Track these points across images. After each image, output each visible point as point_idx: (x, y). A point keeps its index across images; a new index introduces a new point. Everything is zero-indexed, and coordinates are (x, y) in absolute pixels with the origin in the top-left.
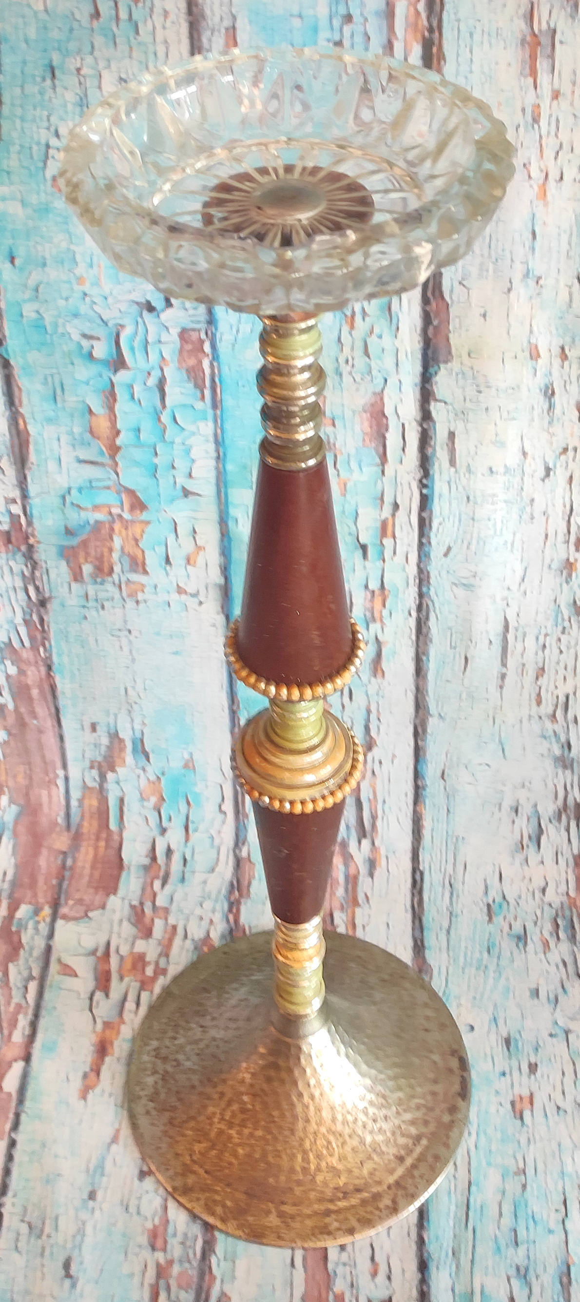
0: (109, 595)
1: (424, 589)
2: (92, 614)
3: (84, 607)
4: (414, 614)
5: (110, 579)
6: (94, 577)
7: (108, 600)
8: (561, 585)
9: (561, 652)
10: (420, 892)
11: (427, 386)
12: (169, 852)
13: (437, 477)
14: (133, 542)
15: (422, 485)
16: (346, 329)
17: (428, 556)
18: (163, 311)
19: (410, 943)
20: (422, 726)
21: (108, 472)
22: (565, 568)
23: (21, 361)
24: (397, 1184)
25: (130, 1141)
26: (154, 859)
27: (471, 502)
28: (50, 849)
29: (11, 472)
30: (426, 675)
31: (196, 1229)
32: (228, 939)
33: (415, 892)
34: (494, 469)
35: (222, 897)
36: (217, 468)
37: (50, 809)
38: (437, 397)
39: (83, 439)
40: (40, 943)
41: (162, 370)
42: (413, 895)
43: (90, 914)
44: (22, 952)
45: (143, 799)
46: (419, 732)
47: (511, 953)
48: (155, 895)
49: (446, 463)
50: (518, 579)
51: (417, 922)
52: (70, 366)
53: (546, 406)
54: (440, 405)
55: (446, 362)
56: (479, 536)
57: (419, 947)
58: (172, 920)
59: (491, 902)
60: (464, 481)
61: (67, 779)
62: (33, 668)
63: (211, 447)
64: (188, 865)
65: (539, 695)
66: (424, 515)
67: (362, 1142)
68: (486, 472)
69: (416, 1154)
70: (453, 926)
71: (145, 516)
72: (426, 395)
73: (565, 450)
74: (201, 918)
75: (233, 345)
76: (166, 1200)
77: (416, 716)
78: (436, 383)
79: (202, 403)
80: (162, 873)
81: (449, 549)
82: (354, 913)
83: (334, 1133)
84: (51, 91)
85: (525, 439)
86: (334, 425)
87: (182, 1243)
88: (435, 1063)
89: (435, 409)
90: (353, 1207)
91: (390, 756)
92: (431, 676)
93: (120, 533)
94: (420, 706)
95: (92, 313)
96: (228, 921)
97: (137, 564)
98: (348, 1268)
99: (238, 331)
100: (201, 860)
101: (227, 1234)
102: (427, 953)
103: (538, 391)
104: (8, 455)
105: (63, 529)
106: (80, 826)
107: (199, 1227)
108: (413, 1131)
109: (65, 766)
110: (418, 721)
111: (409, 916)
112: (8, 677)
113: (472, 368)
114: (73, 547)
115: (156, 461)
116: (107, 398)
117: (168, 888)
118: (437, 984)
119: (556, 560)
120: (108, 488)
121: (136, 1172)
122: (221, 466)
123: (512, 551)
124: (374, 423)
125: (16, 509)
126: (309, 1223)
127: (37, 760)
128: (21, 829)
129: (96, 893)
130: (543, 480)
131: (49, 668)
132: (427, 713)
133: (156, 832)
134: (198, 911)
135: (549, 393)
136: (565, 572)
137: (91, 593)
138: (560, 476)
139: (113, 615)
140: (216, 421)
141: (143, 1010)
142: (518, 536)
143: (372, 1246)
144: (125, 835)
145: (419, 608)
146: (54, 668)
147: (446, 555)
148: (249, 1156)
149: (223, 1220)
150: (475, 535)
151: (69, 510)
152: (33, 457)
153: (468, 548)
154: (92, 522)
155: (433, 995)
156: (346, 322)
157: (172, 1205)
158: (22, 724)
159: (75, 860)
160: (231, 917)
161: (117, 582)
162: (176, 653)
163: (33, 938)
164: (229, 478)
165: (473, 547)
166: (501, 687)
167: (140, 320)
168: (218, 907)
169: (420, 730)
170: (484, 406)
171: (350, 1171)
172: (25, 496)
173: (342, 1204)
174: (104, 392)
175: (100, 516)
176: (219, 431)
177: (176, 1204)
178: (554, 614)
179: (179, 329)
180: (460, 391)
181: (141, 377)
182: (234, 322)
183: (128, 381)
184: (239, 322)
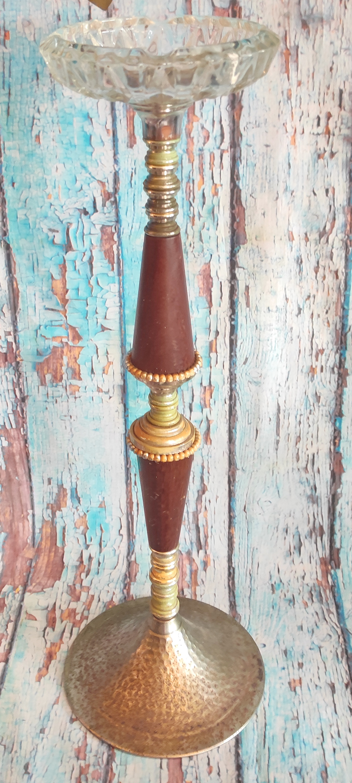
0: (61, 393)
1: (233, 386)
2: (50, 406)
3: (46, 401)
4: (228, 402)
5: (60, 384)
6: (52, 382)
7: (59, 397)
8: (308, 382)
9: (309, 426)
10: (233, 579)
11: (234, 258)
12: (90, 558)
13: (239, 314)
14: (74, 360)
15: (232, 320)
16: (190, 225)
17: (235, 364)
18: (93, 214)
19: (228, 604)
20: (233, 476)
21: (61, 316)
22: (310, 372)
23: (16, 245)
24: (223, 723)
25: (66, 703)
26: (82, 562)
27: (258, 329)
28: (23, 557)
29: (8, 315)
30: (235, 441)
31: (104, 748)
32: (123, 601)
33: (230, 579)
34: (270, 309)
35: (120, 581)
36: (120, 313)
37: (23, 533)
38: (240, 265)
39: (48, 295)
40: (16, 604)
41: (91, 251)
42: (229, 580)
43: (44, 590)
44: (5, 608)
45: (76, 528)
46: (231, 481)
47: (286, 608)
48: (82, 580)
49: (244, 305)
50: (285, 379)
51: (231, 594)
52: (42, 248)
53: (298, 270)
54: (241, 270)
55: (244, 244)
56: (263, 351)
57: (233, 605)
58: (91, 593)
59: (273, 583)
60: (254, 316)
61: (33, 515)
62: (17, 442)
63: (117, 299)
64: (101, 565)
65: (298, 453)
66: (233, 337)
67: (202, 698)
68: (266, 310)
69: (233, 707)
70: (252, 595)
71: (80, 344)
72: (233, 264)
73: (309, 297)
74: (108, 592)
75: (130, 236)
76: (86, 733)
77: (229, 471)
78: (238, 256)
79: (112, 272)
80: (86, 569)
81: (247, 359)
82: (195, 589)
83: (185, 693)
84: (36, 87)
85: (287, 290)
87: (96, 756)
88: (243, 661)
89: (239, 272)
90: (196, 735)
91: (215, 497)
92: (237, 443)
93: (67, 354)
94: (231, 463)
95: (54, 216)
96: (123, 593)
97: (76, 374)
98: (194, 769)
99: (132, 228)
100: (108, 563)
101: (123, 751)
102: (238, 609)
103: (293, 260)
104: (7, 304)
105: (36, 351)
106: (40, 544)
107: (105, 747)
108: (232, 695)
109: (33, 508)
110: (230, 473)
111: (227, 590)
112: (3, 448)
113: (258, 247)
114: (41, 363)
115: (87, 309)
116: (62, 269)
117: (89, 577)
118: (244, 623)
119: (305, 367)
120: (61, 326)
121: (69, 719)
122: (122, 311)
123: (281, 361)
124: (205, 281)
125: (11, 339)
126: (171, 744)
127: (17, 503)
128: (6, 546)
129: (48, 580)
130: (297, 316)
131: (26, 442)
132: (236, 469)
133: (83, 547)
134: (106, 588)
135: (299, 261)
136: (310, 374)
137: (50, 393)
138: (306, 313)
139: (62, 407)
140: (120, 284)
141: (74, 637)
142: (284, 351)
143: (208, 757)
144: (65, 549)
145: (231, 398)
146: (28, 442)
147: (245, 363)
148: (135, 706)
149: (120, 743)
150: (261, 350)
151: (39, 339)
152: (20, 305)
153: (257, 358)
154: (51, 347)
155: (242, 628)
156: (190, 221)
157: (89, 736)
158: (9, 480)
159: (37, 563)
160: (125, 591)
161: (64, 385)
162: (96, 430)
163: (12, 601)
164: (126, 318)
165: (260, 358)
166: (277, 449)
167: (80, 220)
168: (118, 586)
169: (232, 480)
170: (264, 269)
171: (195, 715)
172: (15, 331)
173: (190, 733)
174: (60, 265)
175: (56, 343)
176: (121, 289)
177: (92, 735)
178: (305, 401)
179: (101, 226)
180: (252, 260)
181: (80, 256)
182: (130, 221)
183: (73, 258)
184: (133, 222)
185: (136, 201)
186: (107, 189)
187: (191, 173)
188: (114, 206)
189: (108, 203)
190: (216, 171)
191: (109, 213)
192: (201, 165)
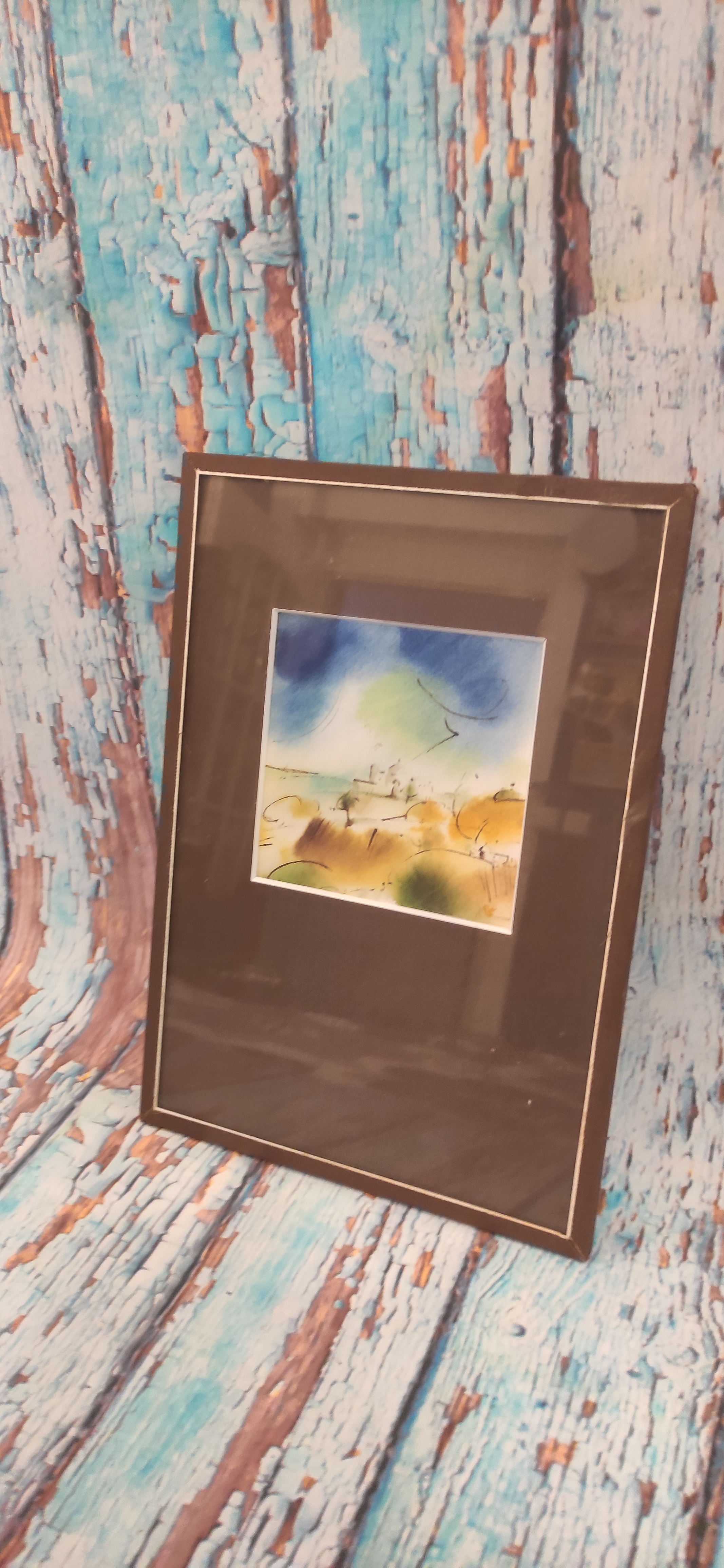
11: (562, 355)
16: (456, 263)
18: (244, 235)
23: (101, 315)
29: (96, 486)
38: (575, 372)
39: (168, 442)
40: (66, 1101)
41: (247, 335)
44: (42, 1104)
52: (151, 324)
54: (578, 385)
55: (587, 312)
62: (132, 772)
72: (561, 370)
75: (327, 296)
78: (574, 348)
79: (291, 392)
85: (692, 446)
86: (445, 422)
89: (573, 392)
95: (170, 241)
99: (331, 272)
103: (712, 359)
105: (150, 577)
113: (621, 318)
114: (161, 606)
116: (191, 378)
124: (494, 417)
125: (104, 543)
131: (148, 774)
140: (308, 422)
151: (155, 551)
152: (116, 466)
156: (457, 252)
158: (124, 849)
163: (62, 1094)
167: (219, 250)
170: (637, 385)
172: (111, 525)
174: (188, 369)
179: (262, 267)
180: (606, 358)
181: (225, 346)
182: (324, 255)
183: (213, 354)
184: (330, 257)
185: (335, 199)
186: (271, 165)
187: (458, 110)
188: (286, 212)
189: (274, 205)
190: (519, 99)
191: (278, 231)
192: (483, 83)
